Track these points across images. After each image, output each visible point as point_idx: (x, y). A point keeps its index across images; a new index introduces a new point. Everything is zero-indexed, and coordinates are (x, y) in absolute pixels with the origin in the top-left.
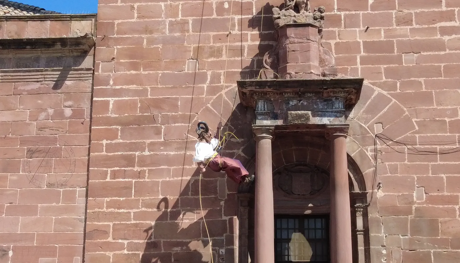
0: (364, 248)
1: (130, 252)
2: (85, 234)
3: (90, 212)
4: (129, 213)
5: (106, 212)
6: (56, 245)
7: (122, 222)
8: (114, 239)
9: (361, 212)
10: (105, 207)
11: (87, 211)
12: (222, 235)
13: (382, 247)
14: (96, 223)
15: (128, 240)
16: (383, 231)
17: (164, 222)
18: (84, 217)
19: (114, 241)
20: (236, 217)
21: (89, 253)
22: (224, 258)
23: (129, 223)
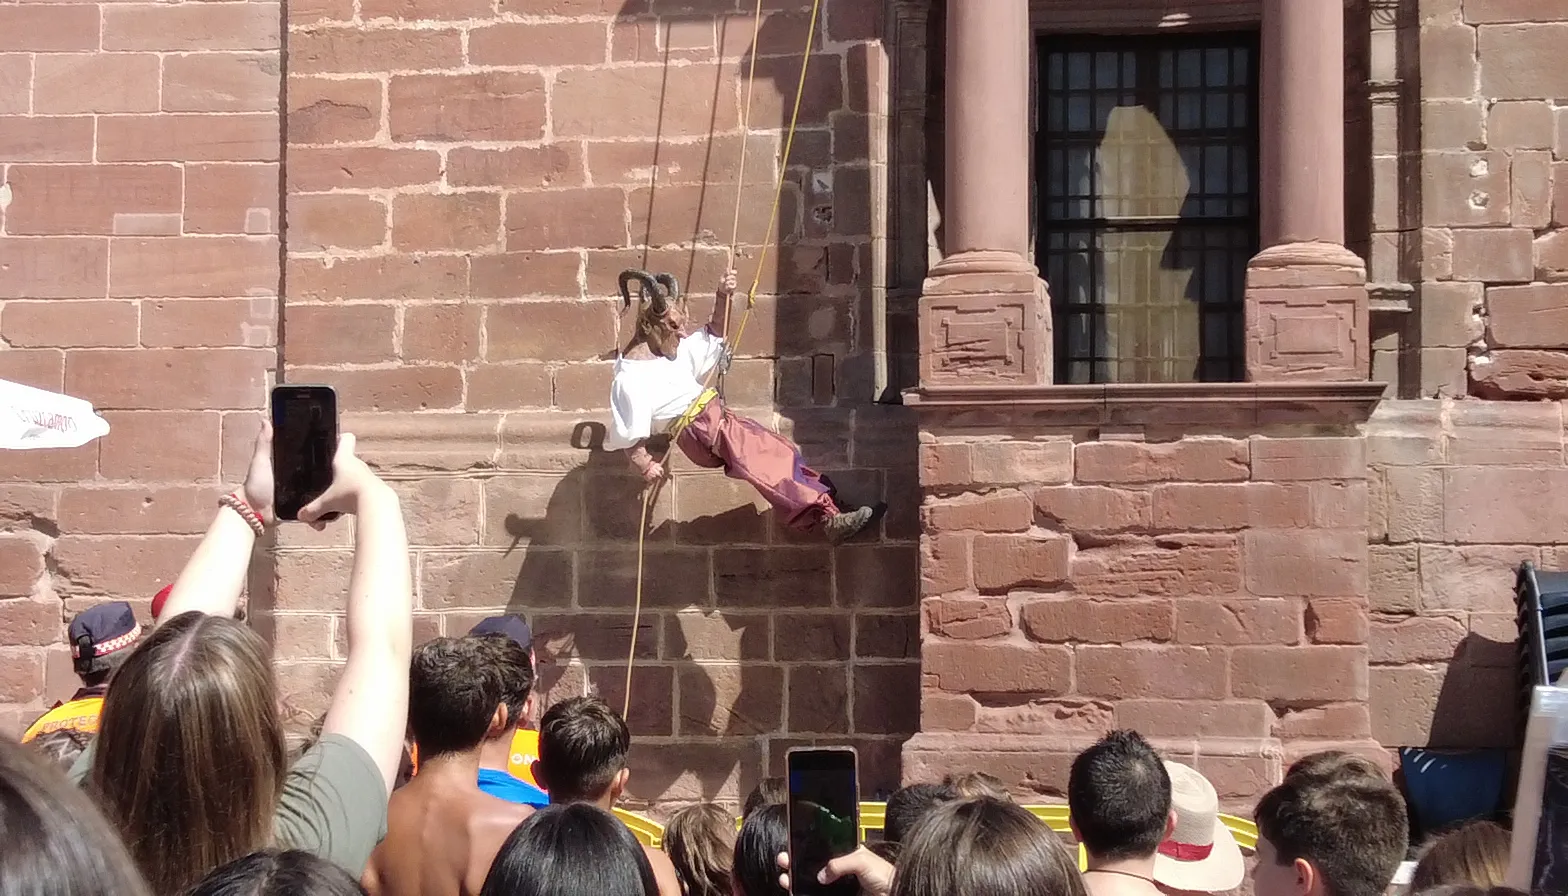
0: (1395, 157)
1: (462, 190)
2: (283, 118)
3: (297, 30)
4: (454, 33)
5: (360, 32)
6: (175, 164)
7: (425, 72)
8: (396, 138)
9: (1390, 11)
10: (357, 10)
11: (289, 26)
12: (823, 119)
13: (1471, 149)
14: (325, 75)
15: (451, 140)
16: (1478, 86)
17: (592, 68)
18: (277, 53)
19: (398, 146)
20: (878, 42)
21: (301, 193)
22: (830, 208)
23: (453, 73)
